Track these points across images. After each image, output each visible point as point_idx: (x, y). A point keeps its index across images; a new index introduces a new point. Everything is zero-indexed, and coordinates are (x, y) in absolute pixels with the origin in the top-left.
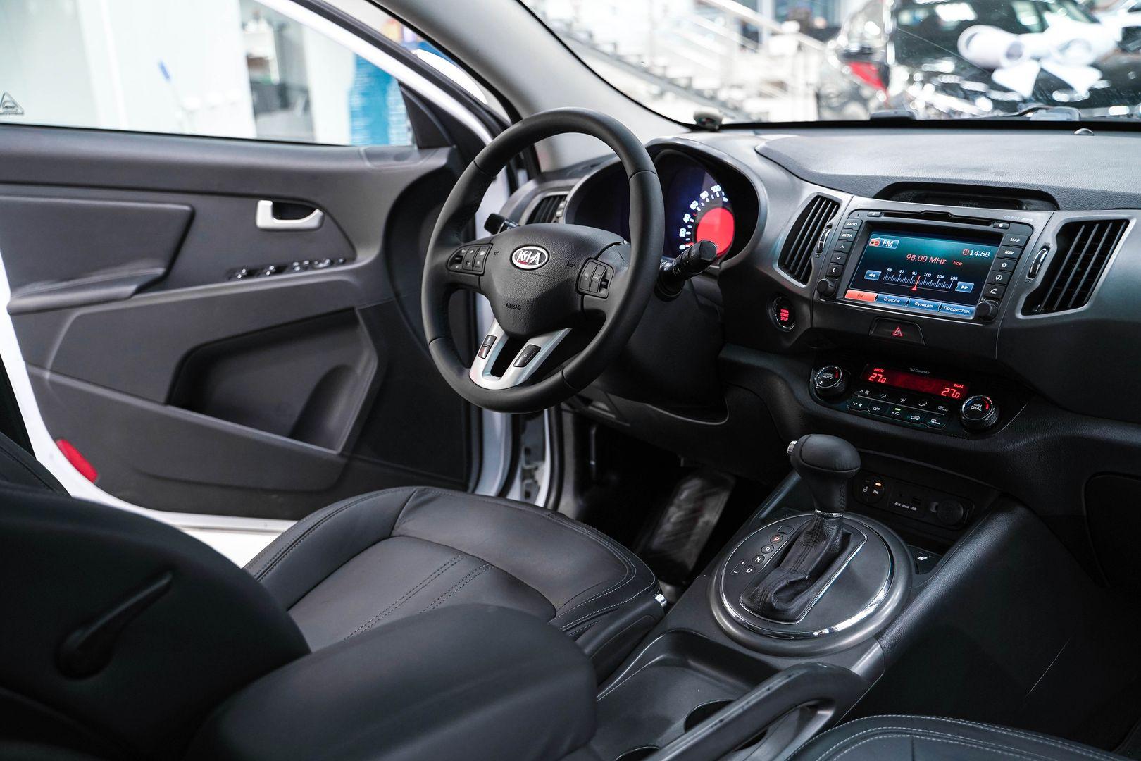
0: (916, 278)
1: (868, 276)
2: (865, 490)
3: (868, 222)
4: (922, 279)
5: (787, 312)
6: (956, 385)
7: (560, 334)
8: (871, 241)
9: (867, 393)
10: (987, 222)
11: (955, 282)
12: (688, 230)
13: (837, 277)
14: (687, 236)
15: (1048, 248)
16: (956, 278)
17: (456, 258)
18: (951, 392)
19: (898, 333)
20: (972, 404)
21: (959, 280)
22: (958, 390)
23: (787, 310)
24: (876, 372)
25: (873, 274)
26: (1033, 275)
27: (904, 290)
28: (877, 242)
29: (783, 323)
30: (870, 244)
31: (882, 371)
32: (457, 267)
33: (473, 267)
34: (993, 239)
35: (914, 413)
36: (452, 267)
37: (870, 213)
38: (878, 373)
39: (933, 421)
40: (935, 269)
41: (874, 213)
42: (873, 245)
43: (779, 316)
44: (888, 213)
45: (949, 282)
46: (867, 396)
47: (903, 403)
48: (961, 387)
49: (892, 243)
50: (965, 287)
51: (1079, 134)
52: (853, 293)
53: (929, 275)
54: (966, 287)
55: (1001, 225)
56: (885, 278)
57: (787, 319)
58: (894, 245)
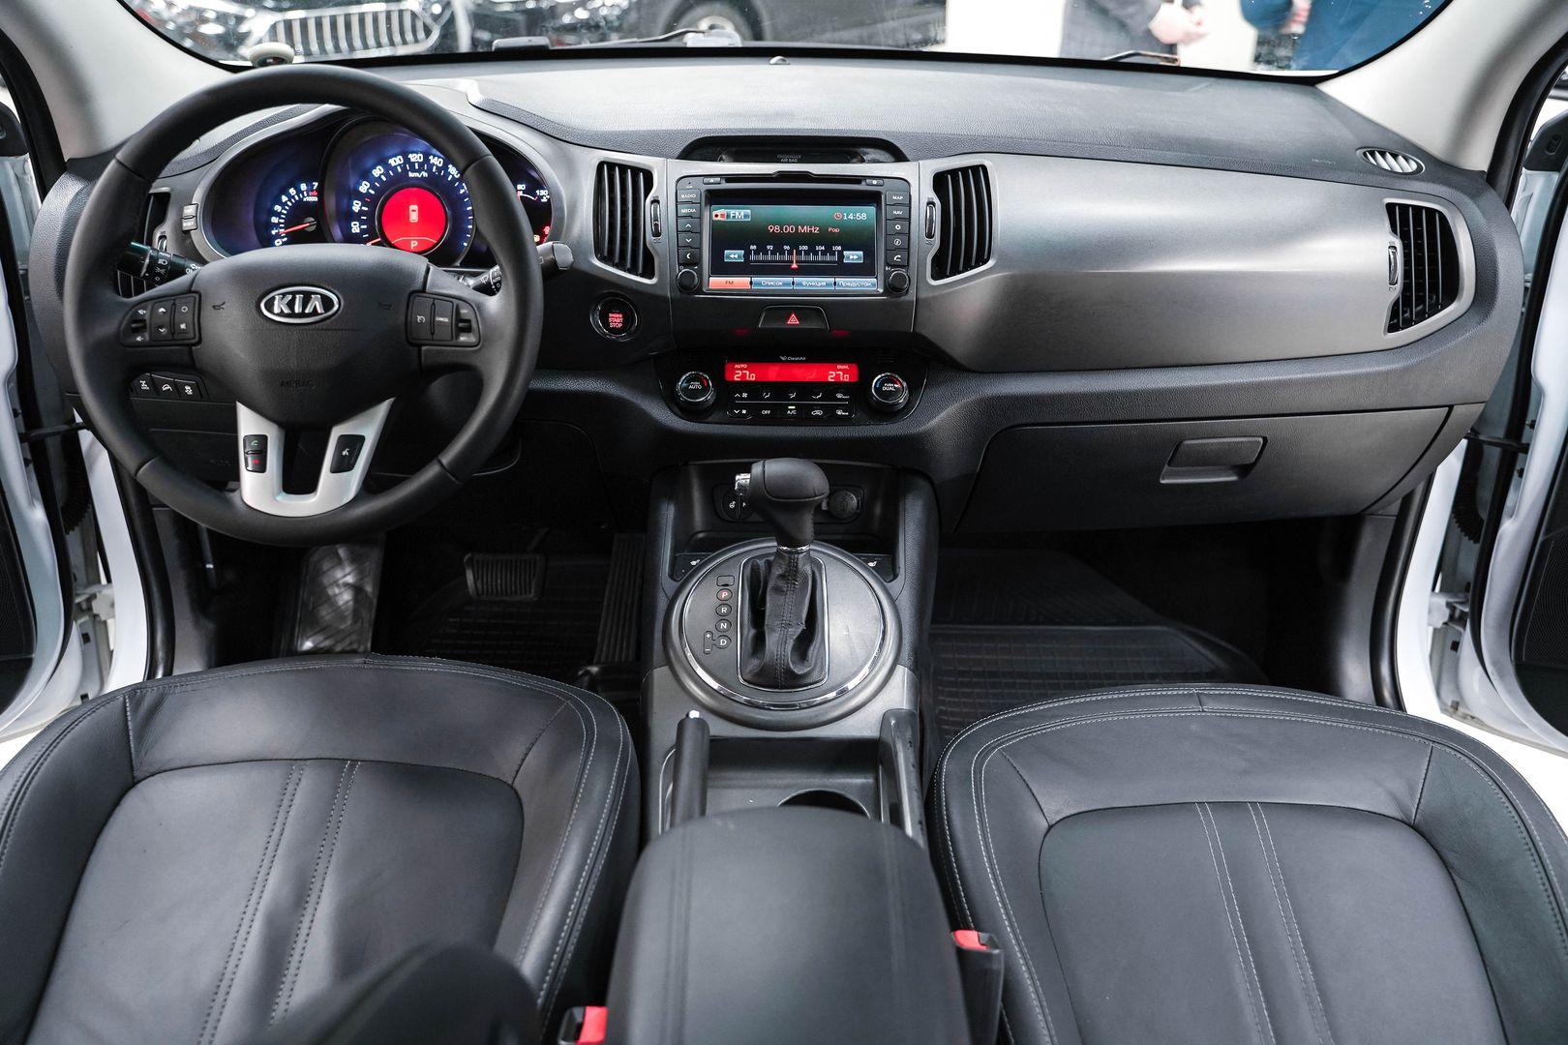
0: (790, 253)
1: (728, 257)
2: (732, 505)
3: (709, 191)
4: (799, 253)
5: (621, 316)
6: (839, 367)
7: (382, 410)
8: (714, 213)
9: (745, 395)
10: (857, 180)
11: (841, 254)
12: (362, 223)
13: (696, 264)
14: (363, 231)
15: (933, 204)
16: (839, 248)
17: (134, 325)
18: (838, 376)
19: (793, 320)
20: (882, 385)
21: (844, 249)
22: (845, 372)
23: (619, 313)
24: (738, 369)
25: (734, 255)
26: (930, 235)
27: (783, 270)
28: (722, 216)
29: (614, 331)
30: (714, 218)
31: (745, 366)
32: (139, 339)
33: (173, 334)
34: (872, 198)
35: (813, 407)
36: (129, 341)
37: (706, 180)
38: (742, 369)
39: (839, 413)
40: (811, 241)
41: (712, 180)
42: (719, 218)
43: (606, 323)
44: (730, 178)
45: (833, 253)
46: (744, 399)
47: (793, 399)
48: (846, 367)
49: (742, 214)
50: (854, 256)
51: (776, 64)
52: (717, 282)
53: (805, 248)
54: (856, 257)
55: (875, 182)
56: (752, 257)
57: (620, 325)
58: (746, 216)
